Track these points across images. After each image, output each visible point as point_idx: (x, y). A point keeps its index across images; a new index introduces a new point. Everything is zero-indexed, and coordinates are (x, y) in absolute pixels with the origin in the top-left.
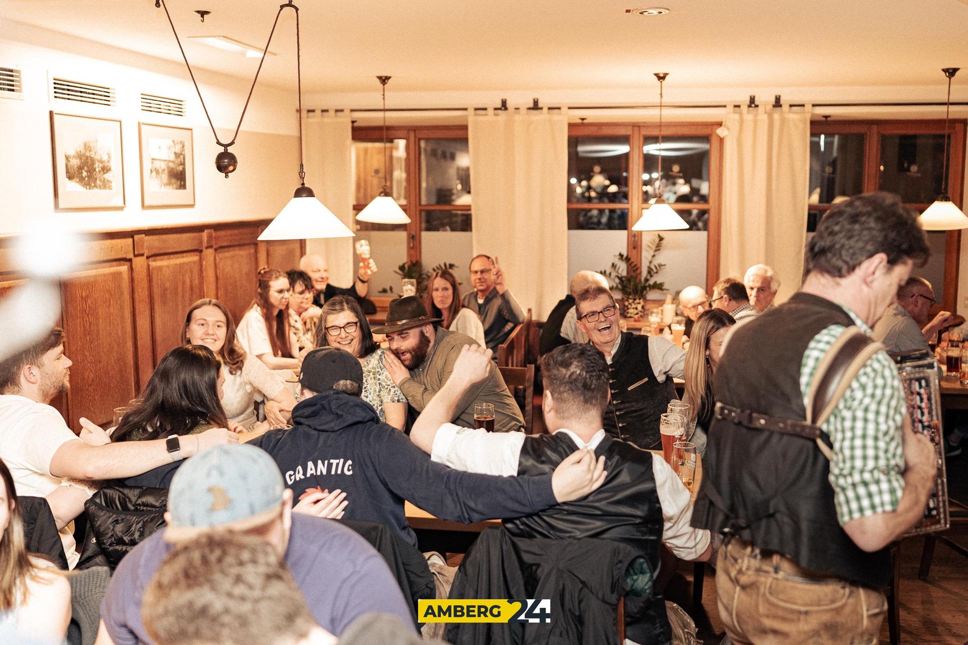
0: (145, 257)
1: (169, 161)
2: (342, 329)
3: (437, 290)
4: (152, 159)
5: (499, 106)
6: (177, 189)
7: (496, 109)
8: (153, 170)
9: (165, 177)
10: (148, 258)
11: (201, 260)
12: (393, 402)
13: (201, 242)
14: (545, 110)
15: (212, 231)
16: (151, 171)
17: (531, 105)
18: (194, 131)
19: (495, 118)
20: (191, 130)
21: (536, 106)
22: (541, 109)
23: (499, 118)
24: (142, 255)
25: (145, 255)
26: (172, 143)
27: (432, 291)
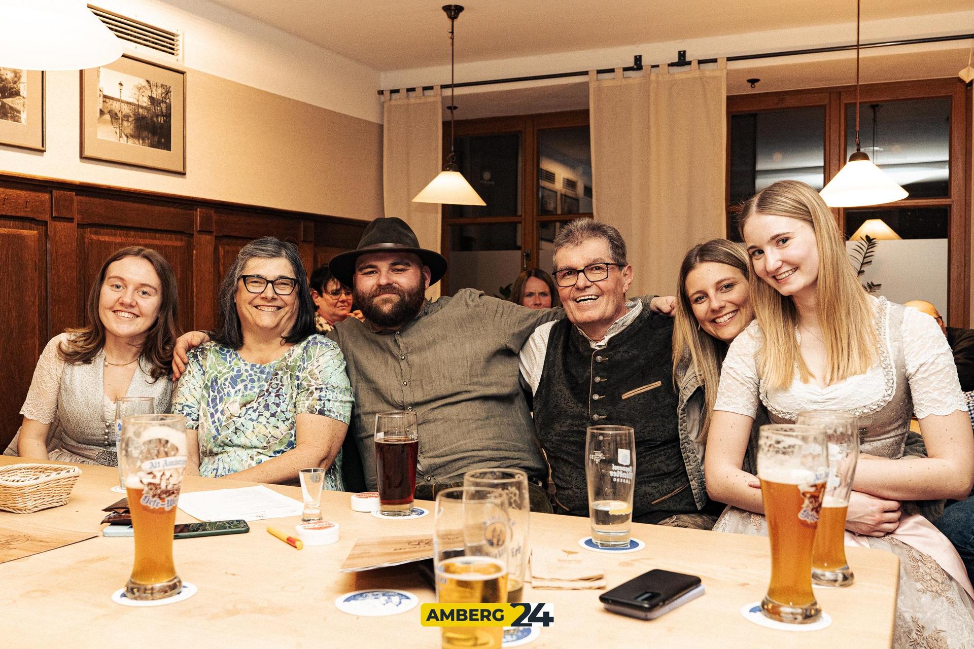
0: (75, 224)
1: (139, 106)
2: (270, 285)
3: (531, 294)
4: (105, 96)
5: (631, 64)
6: (152, 146)
7: (625, 69)
8: (106, 111)
9: (129, 127)
10: (80, 226)
11: (189, 247)
12: (311, 412)
13: (191, 224)
14: (695, 64)
15: (212, 212)
16: (102, 112)
17: (676, 60)
18: (188, 75)
19: (624, 82)
20: (183, 73)
21: (682, 60)
22: (689, 63)
23: (630, 81)
24: (71, 220)
25: (76, 220)
26: (145, 84)
27: (523, 296)
